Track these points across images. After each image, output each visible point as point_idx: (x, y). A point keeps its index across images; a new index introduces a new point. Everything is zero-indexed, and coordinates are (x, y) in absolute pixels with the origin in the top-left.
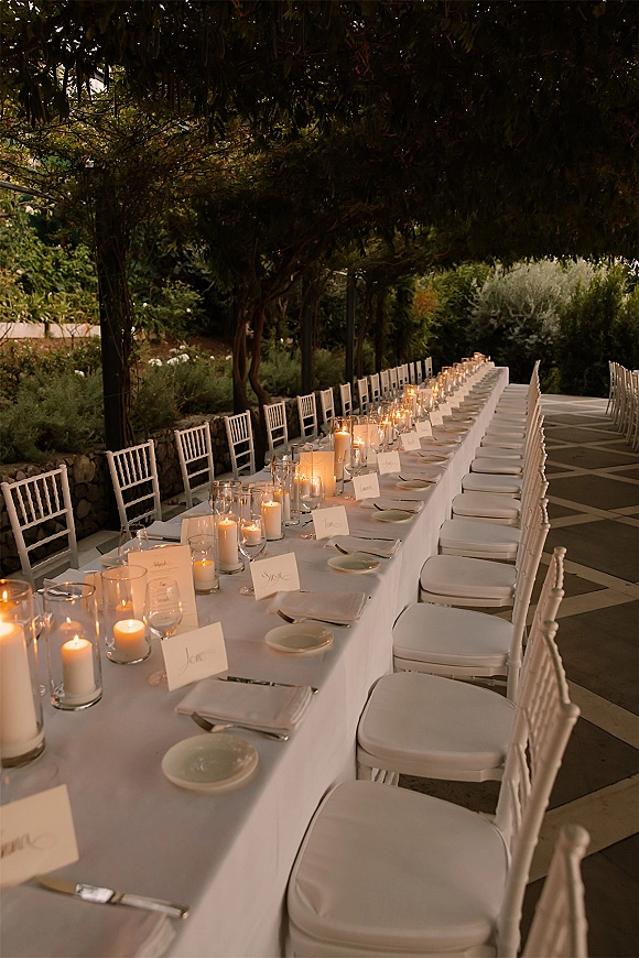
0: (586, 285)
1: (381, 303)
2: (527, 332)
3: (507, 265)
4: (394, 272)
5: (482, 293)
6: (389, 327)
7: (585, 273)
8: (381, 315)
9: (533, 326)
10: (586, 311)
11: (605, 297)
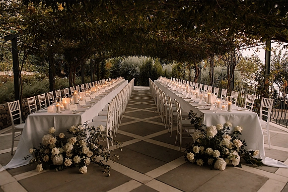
0: (145, 61)
1: (98, 66)
2: (133, 72)
3: (127, 57)
4: (101, 59)
5: (122, 63)
6: (100, 71)
7: (145, 59)
8: (98, 68)
9: (134, 71)
10: (145, 67)
11: (149, 64)
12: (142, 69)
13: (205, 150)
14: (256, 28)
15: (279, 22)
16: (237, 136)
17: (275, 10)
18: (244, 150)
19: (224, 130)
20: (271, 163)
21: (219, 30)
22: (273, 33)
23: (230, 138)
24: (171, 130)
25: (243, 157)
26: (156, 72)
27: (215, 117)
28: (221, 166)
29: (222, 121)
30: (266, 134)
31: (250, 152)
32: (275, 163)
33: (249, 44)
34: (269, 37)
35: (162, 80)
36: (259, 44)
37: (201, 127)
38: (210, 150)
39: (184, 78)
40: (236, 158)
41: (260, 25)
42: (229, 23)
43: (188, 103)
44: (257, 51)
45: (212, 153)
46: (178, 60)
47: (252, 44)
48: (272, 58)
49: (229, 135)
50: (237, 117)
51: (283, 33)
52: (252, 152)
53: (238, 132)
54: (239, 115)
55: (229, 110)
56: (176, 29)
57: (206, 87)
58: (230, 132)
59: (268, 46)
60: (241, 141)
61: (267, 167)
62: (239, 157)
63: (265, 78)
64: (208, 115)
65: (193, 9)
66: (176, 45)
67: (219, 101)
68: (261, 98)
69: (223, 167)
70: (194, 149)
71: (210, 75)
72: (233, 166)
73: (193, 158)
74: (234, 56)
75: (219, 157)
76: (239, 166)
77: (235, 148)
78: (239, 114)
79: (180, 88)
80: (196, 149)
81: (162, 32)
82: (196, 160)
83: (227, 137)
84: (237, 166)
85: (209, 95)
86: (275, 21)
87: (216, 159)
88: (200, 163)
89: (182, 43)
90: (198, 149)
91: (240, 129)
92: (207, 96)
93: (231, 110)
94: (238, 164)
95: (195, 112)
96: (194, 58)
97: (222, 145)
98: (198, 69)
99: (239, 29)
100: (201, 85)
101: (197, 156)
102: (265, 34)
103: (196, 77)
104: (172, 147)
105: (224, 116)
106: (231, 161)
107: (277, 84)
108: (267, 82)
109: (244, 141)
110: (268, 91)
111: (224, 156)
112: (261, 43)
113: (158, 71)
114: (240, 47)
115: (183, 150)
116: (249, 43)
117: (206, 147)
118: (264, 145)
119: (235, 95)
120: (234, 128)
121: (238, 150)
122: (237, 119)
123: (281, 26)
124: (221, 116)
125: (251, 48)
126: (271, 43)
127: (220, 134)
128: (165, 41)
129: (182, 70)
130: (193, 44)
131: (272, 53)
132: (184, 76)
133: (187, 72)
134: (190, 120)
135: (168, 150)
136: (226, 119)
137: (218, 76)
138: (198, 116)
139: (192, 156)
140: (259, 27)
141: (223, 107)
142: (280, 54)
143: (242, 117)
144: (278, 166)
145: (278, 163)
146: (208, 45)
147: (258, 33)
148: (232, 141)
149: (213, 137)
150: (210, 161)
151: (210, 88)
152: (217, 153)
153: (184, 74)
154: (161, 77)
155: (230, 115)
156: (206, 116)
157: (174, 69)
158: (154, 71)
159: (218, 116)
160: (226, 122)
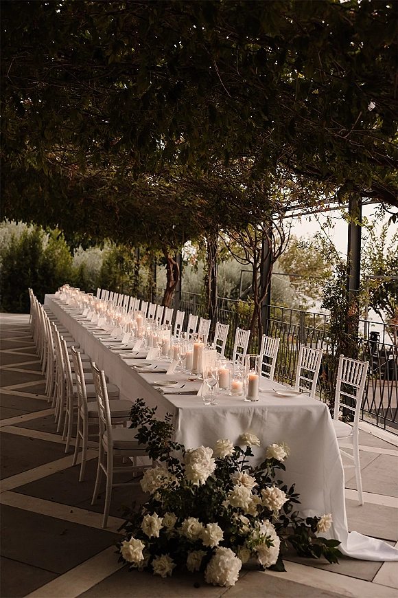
0: (18, 236)
7: (17, 230)
10: (19, 255)
11: (31, 246)
13: (178, 525)
14: (324, 161)
15: (381, 150)
16: (273, 475)
17: (370, 117)
18: (293, 517)
19: (235, 457)
20: (362, 550)
21: (227, 158)
22: (365, 178)
23: (252, 482)
24: (81, 461)
25: (289, 539)
26: (53, 270)
27: (210, 419)
28: (225, 576)
29: (231, 431)
30: (351, 462)
31: (309, 520)
32: (373, 549)
33: (308, 205)
34: (356, 189)
35: (68, 295)
36: (332, 205)
37: (168, 450)
38: (193, 523)
39: (134, 293)
40: (269, 544)
41: (334, 155)
42: (254, 141)
43: (134, 372)
44: (328, 223)
45: (201, 532)
46: (119, 238)
47: (315, 204)
48: (364, 245)
49: (250, 473)
50: (273, 418)
51: (389, 180)
52: (314, 522)
53: (276, 462)
54: (278, 412)
55: (251, 394)
56: (106, 147)
57: (193, 320)
58: (252, 462)
59: (355, 213)
60: (284, 489)
61: (353, 564)
62: (276, 541)
63: (347, 298)
64: (190, 413)
65: (153, 89)
66: (110, 193)
67: (223, 368)
68: (338, 355)
69: (233, 577)
70: (144, 526)
71: (207, 284)
72: (261, 568)
73: (140, 556)
74: (271, 234)
75: (221, 544)
76: (278, 567)
77: (265, 514)
78: (278, 407)
79: (118, 322)
80: (151, 524)
81: (64, 150)
82: (151, 561)
83: (243, 481)
84: (273, 568)
85: (196, 348)
86: (369, 146)
87: (211, 553)
88: (163, 569)
89: (126, 189)
90: (156, 524)
91: (281, 454)
92: (191, 351)
93: (257, 396)
94: (274, 562)
95: (150, 404)
96: (163, 234)
97: (230, 507)
98: (175, 267)
99: (282, 161)
100: (181, 316)
101: (154, 548)
102: (347, 181)
103: (169, 290)
104: (79, 516)
105: (236, 414)
106: (255, 555)
107: (378, 312)
108: (353, 312)
109: (292, 489)
110: (355, 336)
111: (235, 540)
112: (336, 205)
113: (59, 268)
114: (286, 210)
115: (115, 523)
116: (307, 202)
117: (183, 516)
118: (346, 494)
119: (271, 346)
120: (265, 449)
121: (276, 517)
122: (274, 423)
123: (384, 162)
124: (229, 417)
125: (312, 215)
126: (361, 204)
127: (225, 470)
128: (77, 180)
129: (131, 269)
130: (160, 194)
131: (364, 231)
132: (137, 284)
133: (144, 272)
134: (135, 431)
135: (66, 528)
136: (243, 422)
137: (229, 287)
138: (159, 417)
139: (136, 550)
140: (332, 158)
141: (235, 388)
142: (384, 235)
143: (285, 415)
144: (382, 556)
145: (382, 549)
146: (199, 200)
147: (328, 175)
148: (258, 490)
149: (203, 482)
150: (193, 559)
151: (205, 325)
152: (216, 533)
153: (136, 280)
154: (67, 286)
155: (253, 411)
156: (184, 415)
157: (108, 264)
158: (45, 267)
159: (220, 414)
160: (241, 434)
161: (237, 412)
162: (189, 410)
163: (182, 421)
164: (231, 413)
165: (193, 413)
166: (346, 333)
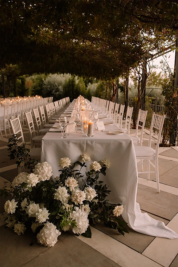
5: (45, 82)
10: (68, 86)
12: (65, 87)
27: (61, 146)
29: (74, 153)
50: (99, 146)
54: (101, 143)
55: (89, 132)
63: (173, 89)
70: (5, 207)
75: (47, 221)
76: (87, 234)
83: (69, 184)
84: (83, 235)
88: (18, 231)
94: (84, 232)
98: (116, 86)
103: (113, 95)
105: (75, 144)
106: (70, 227)
122: (99, 149)
136: (81, 147)
144: (155, 233)
153: (106, 93)
154: (80, 95)
155: (86, 142)
156: (45, 143)
157: (98, 88)
158: (77, 90)
159: (66, 143)
160: (81, 154)
161: (76, 142)
162: (48, 141)
163: (44, 146)
164: (73, 143)
165: (50, 142)
166: (172, 106)
